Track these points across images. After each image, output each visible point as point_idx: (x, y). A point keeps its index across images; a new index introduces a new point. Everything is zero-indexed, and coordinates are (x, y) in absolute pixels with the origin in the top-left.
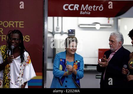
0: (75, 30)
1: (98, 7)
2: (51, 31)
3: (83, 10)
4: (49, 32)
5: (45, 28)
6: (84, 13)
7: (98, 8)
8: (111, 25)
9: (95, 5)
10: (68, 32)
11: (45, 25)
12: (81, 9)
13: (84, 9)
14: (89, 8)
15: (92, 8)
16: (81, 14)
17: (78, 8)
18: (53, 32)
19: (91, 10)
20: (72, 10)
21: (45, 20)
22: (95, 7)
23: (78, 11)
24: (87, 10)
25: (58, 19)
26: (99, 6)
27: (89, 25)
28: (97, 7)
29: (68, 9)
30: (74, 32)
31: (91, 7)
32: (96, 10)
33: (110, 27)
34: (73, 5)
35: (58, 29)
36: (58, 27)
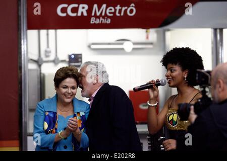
0: (81, 55)
1: (126, 8)
2: (36, 58)
3: (95, 16)
4: (32, 60)
5: (23, 53)
6: (98, 21)
7: (126, 11)
8: (151, 44)
9: (119, 6)
10: (67, 60)
11: (22, 47)
12: (93, 14)
13: (98, 14)
14: (108, 11)
15: (113, 11)
16: (91, 22)
17: (87, 11)
18: (38, 59)
19: (112, 15)
20: (74, 15)
21: (22, 37)
22: (120, 8)
23: (85, 16)
24: (103, 14)
25: (48, 34)
26: (128, 8)
27: (109, 44)
28: (124, 9)
29: (67, 14)
30: (81, 58)
31: (111, 9)
32: (122, 14)
33: (151, 46)
34: (76, 5)
35: (47, 54)
36: (48, 50)
